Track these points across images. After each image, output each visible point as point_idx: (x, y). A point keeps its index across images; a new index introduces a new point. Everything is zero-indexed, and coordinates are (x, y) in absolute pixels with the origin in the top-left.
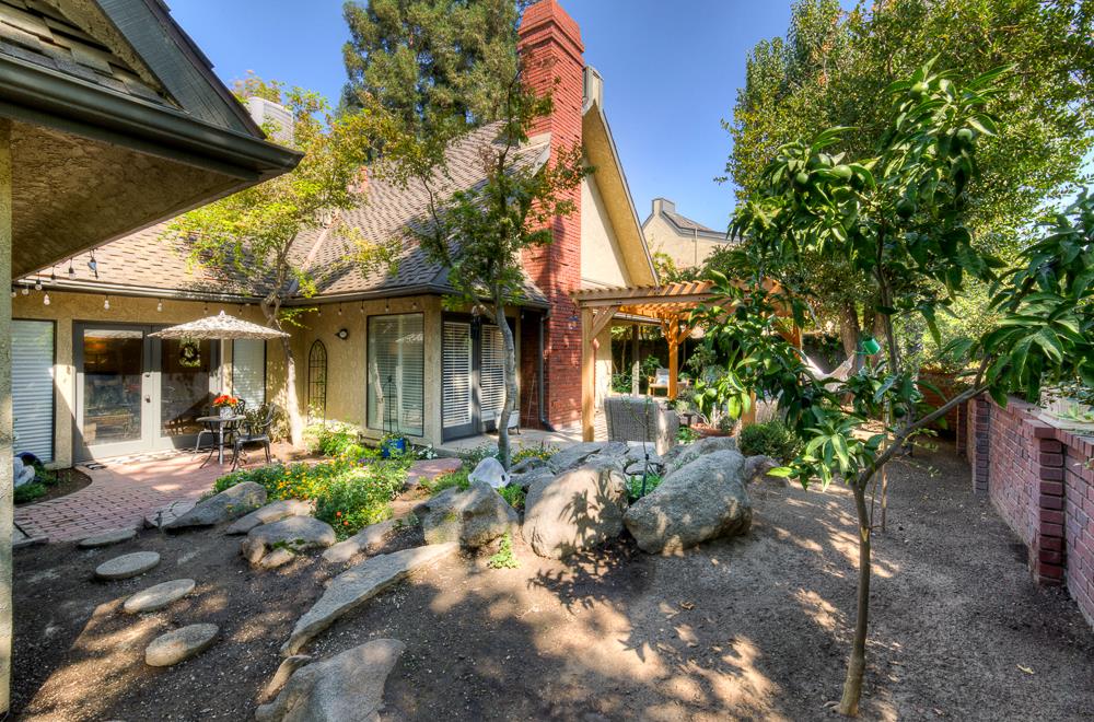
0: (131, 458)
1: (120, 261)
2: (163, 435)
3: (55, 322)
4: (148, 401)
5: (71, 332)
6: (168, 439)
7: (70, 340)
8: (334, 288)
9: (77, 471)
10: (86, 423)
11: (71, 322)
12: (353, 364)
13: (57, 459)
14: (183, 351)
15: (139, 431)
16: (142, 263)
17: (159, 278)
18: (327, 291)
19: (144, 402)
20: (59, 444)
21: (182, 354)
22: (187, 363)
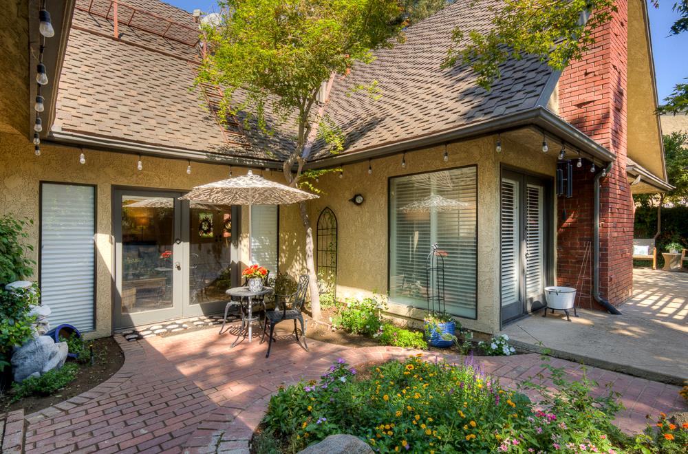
0: (164, 326)
1: (153, 122)
2: (192, 302)
3: (95, 187)
4: (179, 268)
5: (109, 197)
6: (197, 308)
7: (110, 205)
8: (360, 144)
9: (115, 342)
10: (124, 287)
11: (110, 187)
12: (371, 231)
13: (97, 327)
14: (201, 225)
15: (171, 299)
16: (172, 126)
17: (188, 140)
18: (351, 149)
19: (175, 269)
20: (99, 312)
21: (201, 228)
22: (204, 234)
